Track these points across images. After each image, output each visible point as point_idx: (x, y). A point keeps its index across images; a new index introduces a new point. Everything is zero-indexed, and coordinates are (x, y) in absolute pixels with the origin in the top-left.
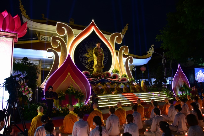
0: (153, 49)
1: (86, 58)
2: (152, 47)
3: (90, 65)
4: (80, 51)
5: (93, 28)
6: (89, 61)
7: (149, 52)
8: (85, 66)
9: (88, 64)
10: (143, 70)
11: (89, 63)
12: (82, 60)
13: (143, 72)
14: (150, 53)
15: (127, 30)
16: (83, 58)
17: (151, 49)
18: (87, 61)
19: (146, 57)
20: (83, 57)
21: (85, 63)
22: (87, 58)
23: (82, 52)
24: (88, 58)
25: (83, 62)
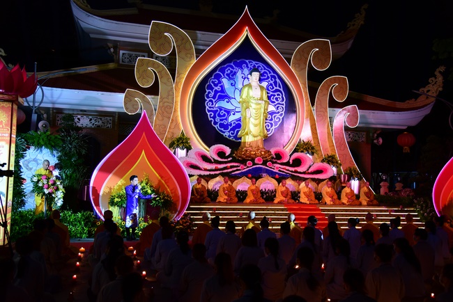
0: (440, 79)
1: (223, 112)
2: (437, 73)
3: (233, 129)
4: (209, 93)
5: (246, 32)
6: (232, 118)
7: (425, 90)
8: (221, 131)
9: (230, 128)
10: (406, 143)
11: (231, 125)
12: (214, 117)
13: (406, 149)
14: (430, 93)
15: (362, 22)
16: (215, 112)
17: (433, 79)
18: (226, 119)
19: (416, 106)
20: (215, 109)
21: (222, 125)
22: (225, 111)
23: (214, 97)
24: (228, 112)
25: (216, 123)
